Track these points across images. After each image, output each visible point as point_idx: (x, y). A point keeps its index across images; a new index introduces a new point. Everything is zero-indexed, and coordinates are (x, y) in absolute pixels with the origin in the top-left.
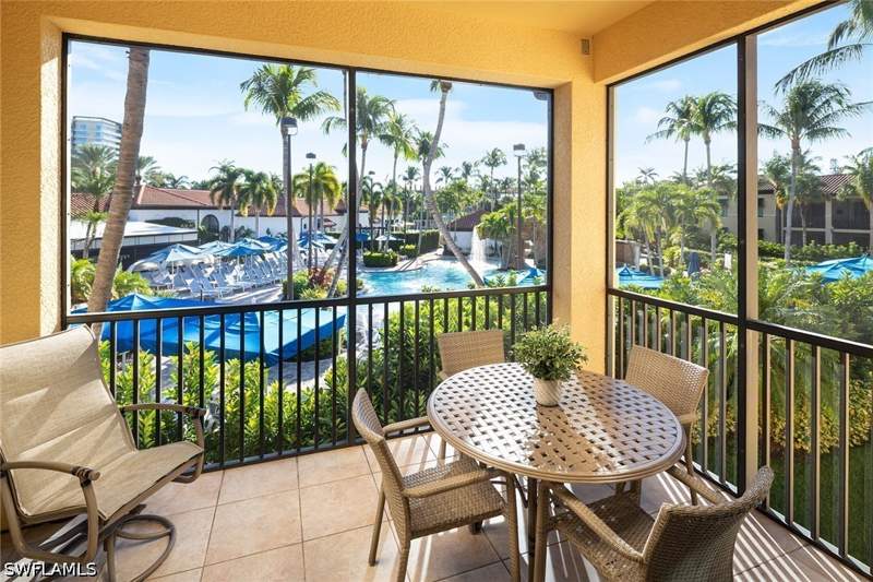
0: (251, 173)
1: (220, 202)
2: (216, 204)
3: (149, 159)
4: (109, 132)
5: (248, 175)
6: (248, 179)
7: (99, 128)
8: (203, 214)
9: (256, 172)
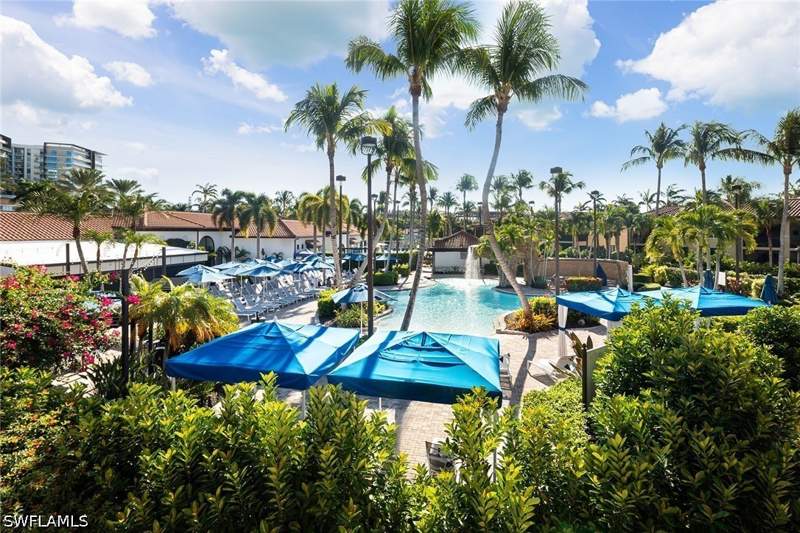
0: (253, 196)
1: (221, 224)
2: (218, 226)
3: (133, 183)
4: (80, 158)
5: (249, 197)
6: (250, 201)
7: (69, 153)
8: (202, 235)
9: (258, 195)
